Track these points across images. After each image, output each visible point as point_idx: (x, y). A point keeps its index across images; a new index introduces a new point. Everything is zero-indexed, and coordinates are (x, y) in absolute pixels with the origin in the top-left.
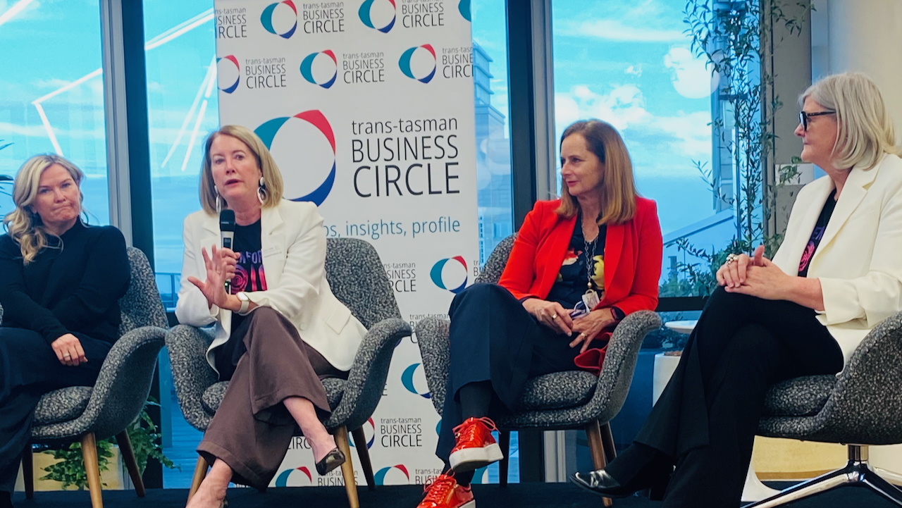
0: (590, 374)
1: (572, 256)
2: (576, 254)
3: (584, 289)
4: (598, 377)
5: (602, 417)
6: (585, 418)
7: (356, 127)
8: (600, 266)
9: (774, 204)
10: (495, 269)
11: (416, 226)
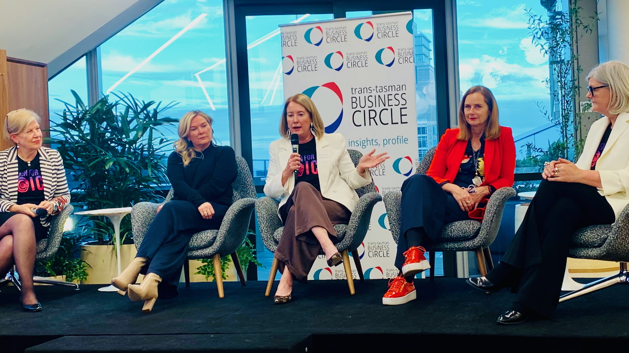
0: (477, 222)
1: (466, 158)
2: (468, 157)
3: (474, 176)
4: (481, 223)
5: (484, 245)
6: (474, 246)
7: (354, 90)
8: (481, 163)
9: (580, 123)
10: (426, 165)
11: (385, 141)
